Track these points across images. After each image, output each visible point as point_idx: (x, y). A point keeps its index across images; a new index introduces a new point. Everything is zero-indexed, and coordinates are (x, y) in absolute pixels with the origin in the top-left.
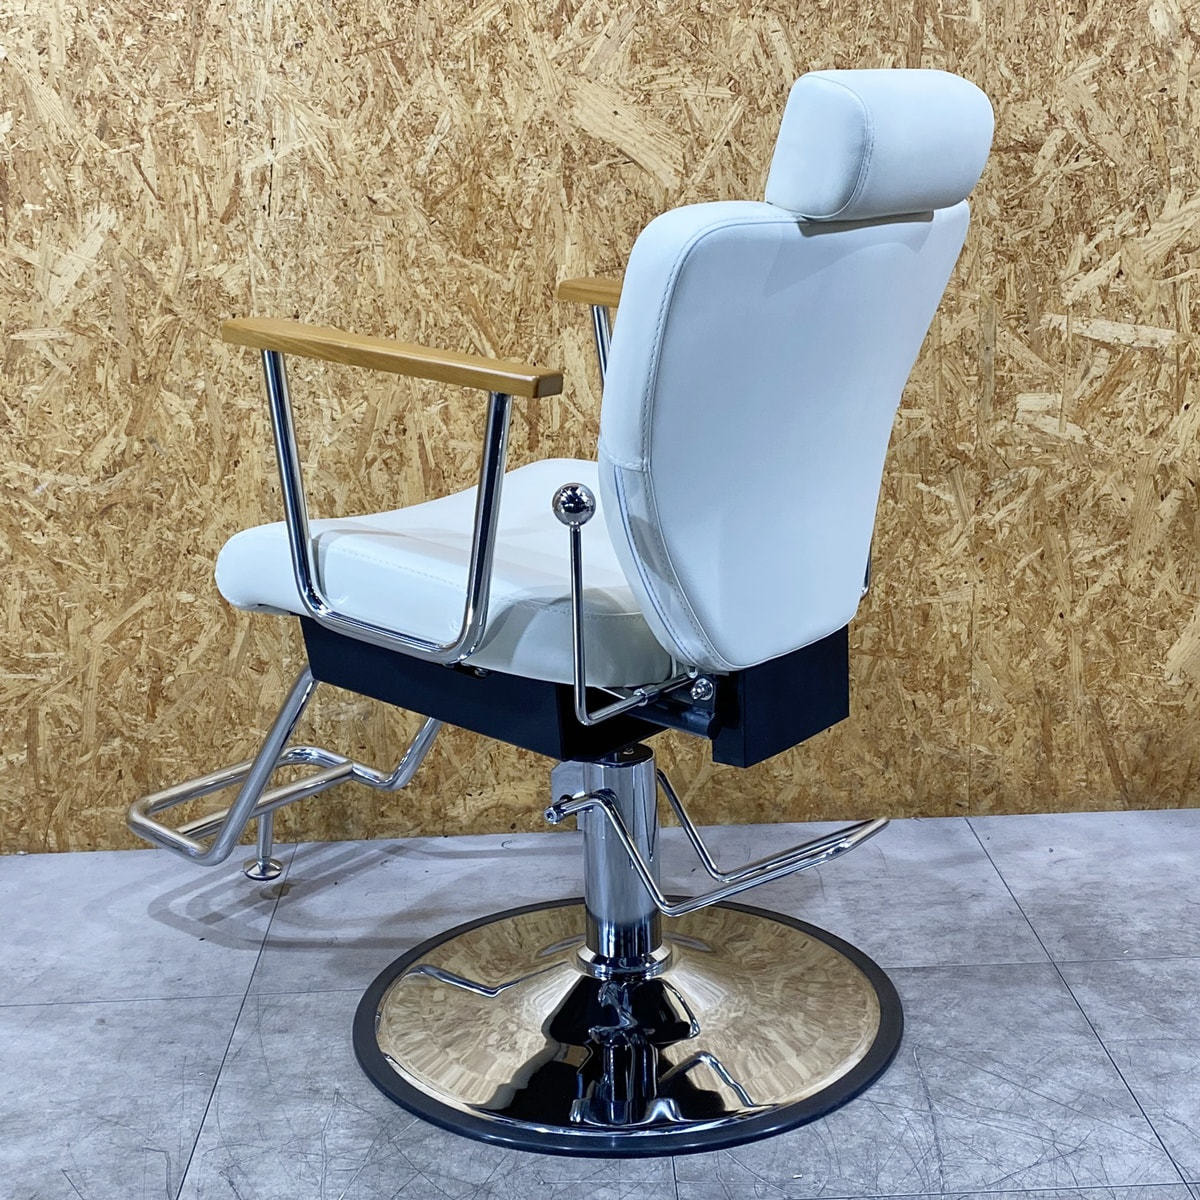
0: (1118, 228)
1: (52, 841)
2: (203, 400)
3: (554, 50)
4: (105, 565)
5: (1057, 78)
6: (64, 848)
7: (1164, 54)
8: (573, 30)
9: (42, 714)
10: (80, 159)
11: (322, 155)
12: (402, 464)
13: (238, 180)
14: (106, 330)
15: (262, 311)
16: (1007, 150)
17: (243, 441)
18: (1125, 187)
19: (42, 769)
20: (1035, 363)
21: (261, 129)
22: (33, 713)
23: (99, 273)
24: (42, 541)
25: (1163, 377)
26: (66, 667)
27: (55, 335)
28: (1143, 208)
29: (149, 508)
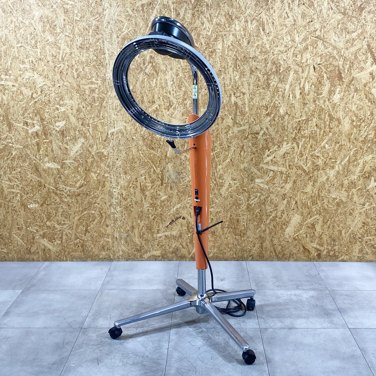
0: (274, 149)
1: (64, 259)
2: (99, 174)
3: (168, 113)
4: (78, 205)
5: (262, 121)
6: (67, 261)
7: (283, 117)
8: (171, 109)
9: (64, 234)
10: (78, 129)
11: (124, 130)
12: (136, 188)
13: (108, 134)
14: (81, 161)
15: (111, 158)
16: (253, 134)
17: (106, 182)
18: (275, 142)
19: (63, 245)
20: (258, 173)
21: (112, 125)
22: (62, 233)
23: (80, 150)
24: (66, 200)
25: (283, 177)
26: (69, 225)
27: (71, 161)
28: (279, 145)
29: (87, 195)
